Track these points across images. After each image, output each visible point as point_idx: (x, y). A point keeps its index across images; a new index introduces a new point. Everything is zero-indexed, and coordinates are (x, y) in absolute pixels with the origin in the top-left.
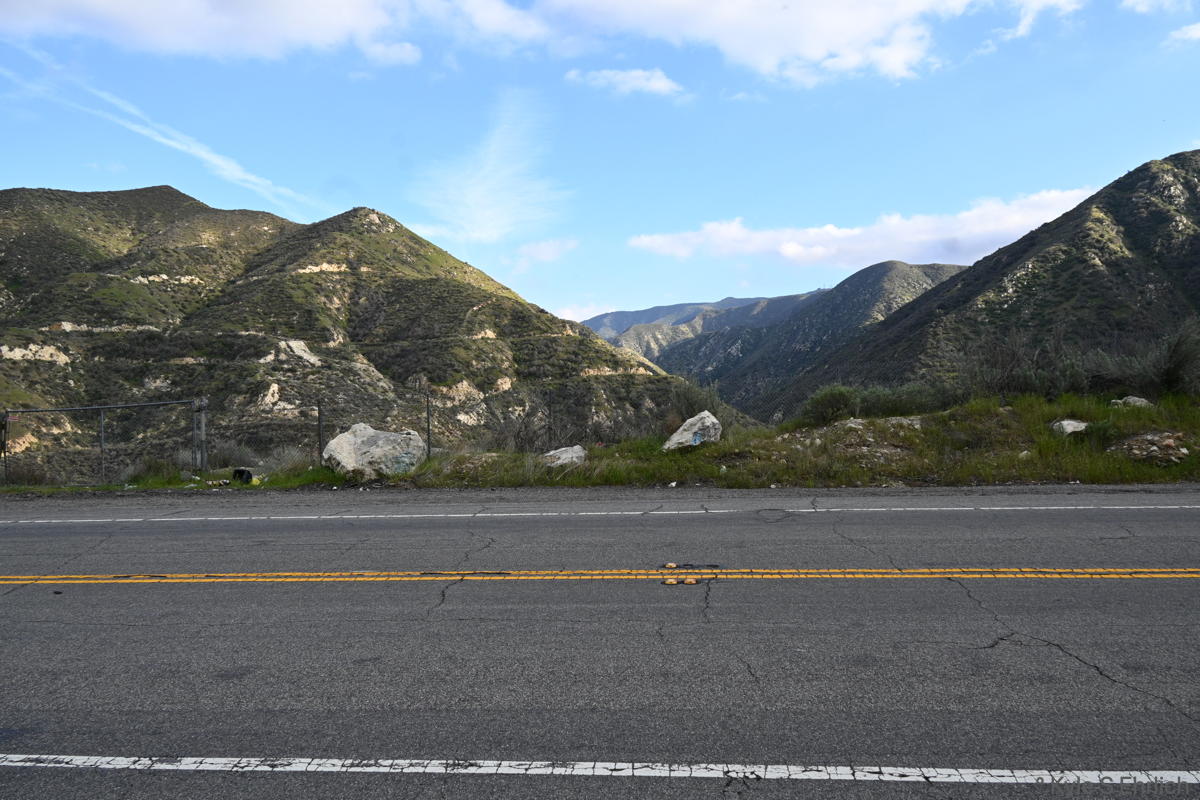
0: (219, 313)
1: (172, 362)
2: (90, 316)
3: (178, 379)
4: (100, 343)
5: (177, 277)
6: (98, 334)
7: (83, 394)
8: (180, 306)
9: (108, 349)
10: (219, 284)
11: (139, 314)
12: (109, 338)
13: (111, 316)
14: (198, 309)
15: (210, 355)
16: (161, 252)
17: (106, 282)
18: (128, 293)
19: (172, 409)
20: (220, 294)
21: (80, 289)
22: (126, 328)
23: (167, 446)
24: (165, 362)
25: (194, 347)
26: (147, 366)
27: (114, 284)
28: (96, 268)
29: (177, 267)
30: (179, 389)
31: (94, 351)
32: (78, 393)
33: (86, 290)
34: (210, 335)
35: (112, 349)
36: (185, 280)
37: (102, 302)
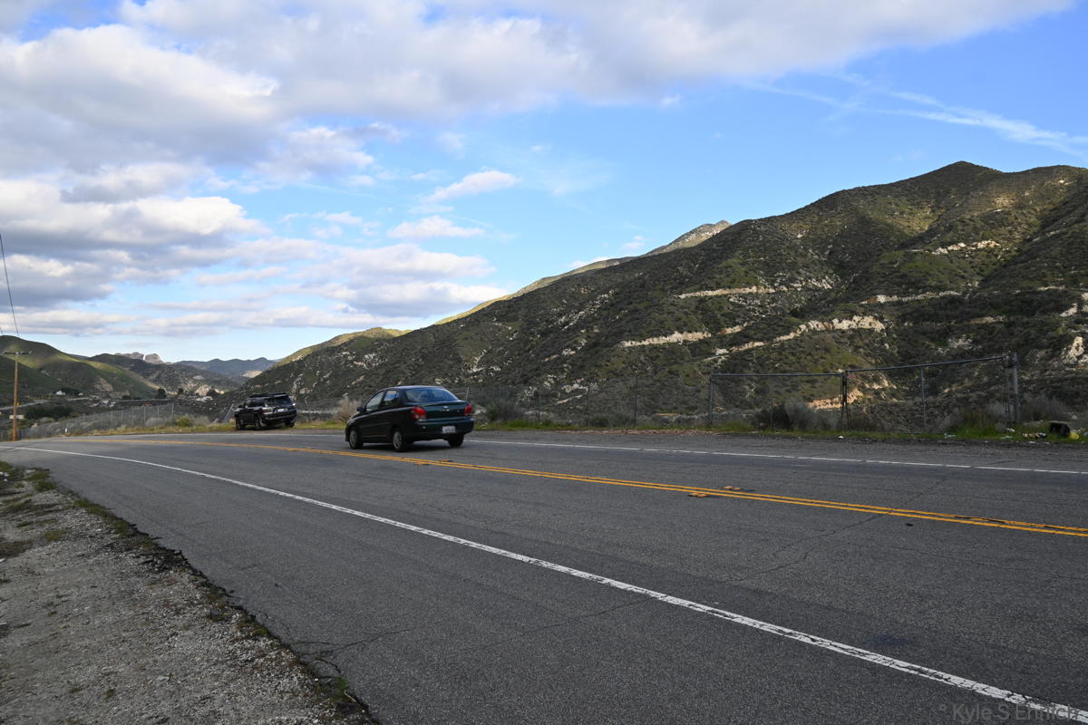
0: (1017, 271)
1: (972, 322)
2: (899, 288)
3: (979, 337)
4: (909, 310)
5: (975, 243)
6: (907, 303)
7: (897, 355)
8: (978, 270)
9: (915, 315)
10: (1015, 245)
11: (941, 282)
12: (916, 306)
13: (917, 286)
14: (995, 270)
15: (1008, 313)
16: (958, 223)
17: (911, 257)
18: (931, 264)
19: (974, 366)
20: (1017, 254)
21: (890, 266)
22: (929, 295)
23: (971, 400)
24: (966, 323)
25: (993, 307)
26: (949, 328)
27: (918, 257)
28: (903, 246)
29: (973, 234)
30: (980, 347)
31: (904, 318)
32: (892, 354)
33: (896, 266)
34: (1009, 294)
35: (919, 314)
36: (981, 245)
37: (909, 274)
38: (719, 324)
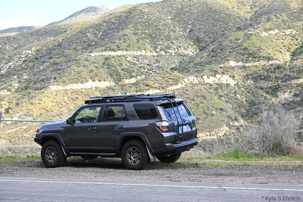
1: (293, 82)
2: (243, 57)
3: (297, 92)
4: (250, 73)
5: (284, 30)
6: (248, 67)
7: (245, 102)
8: (287, 48)
9: (255, 75)
11: (269, 54)
12: (255, 69)
13: (254, 56)
14: (297, 49)
18: (261, 42)
21: (237, 41)
24: (288, 82)
26: (278, 85)
27: (253, 37)
29: (282, 25)
30: (299, 99)
31: (247, 77)
32: (242, 102)
33: (239, 42)
35: (257, 78)
36: (288, 32)
37: (249, 48)
38: (120, 76)
